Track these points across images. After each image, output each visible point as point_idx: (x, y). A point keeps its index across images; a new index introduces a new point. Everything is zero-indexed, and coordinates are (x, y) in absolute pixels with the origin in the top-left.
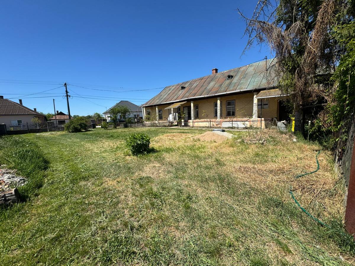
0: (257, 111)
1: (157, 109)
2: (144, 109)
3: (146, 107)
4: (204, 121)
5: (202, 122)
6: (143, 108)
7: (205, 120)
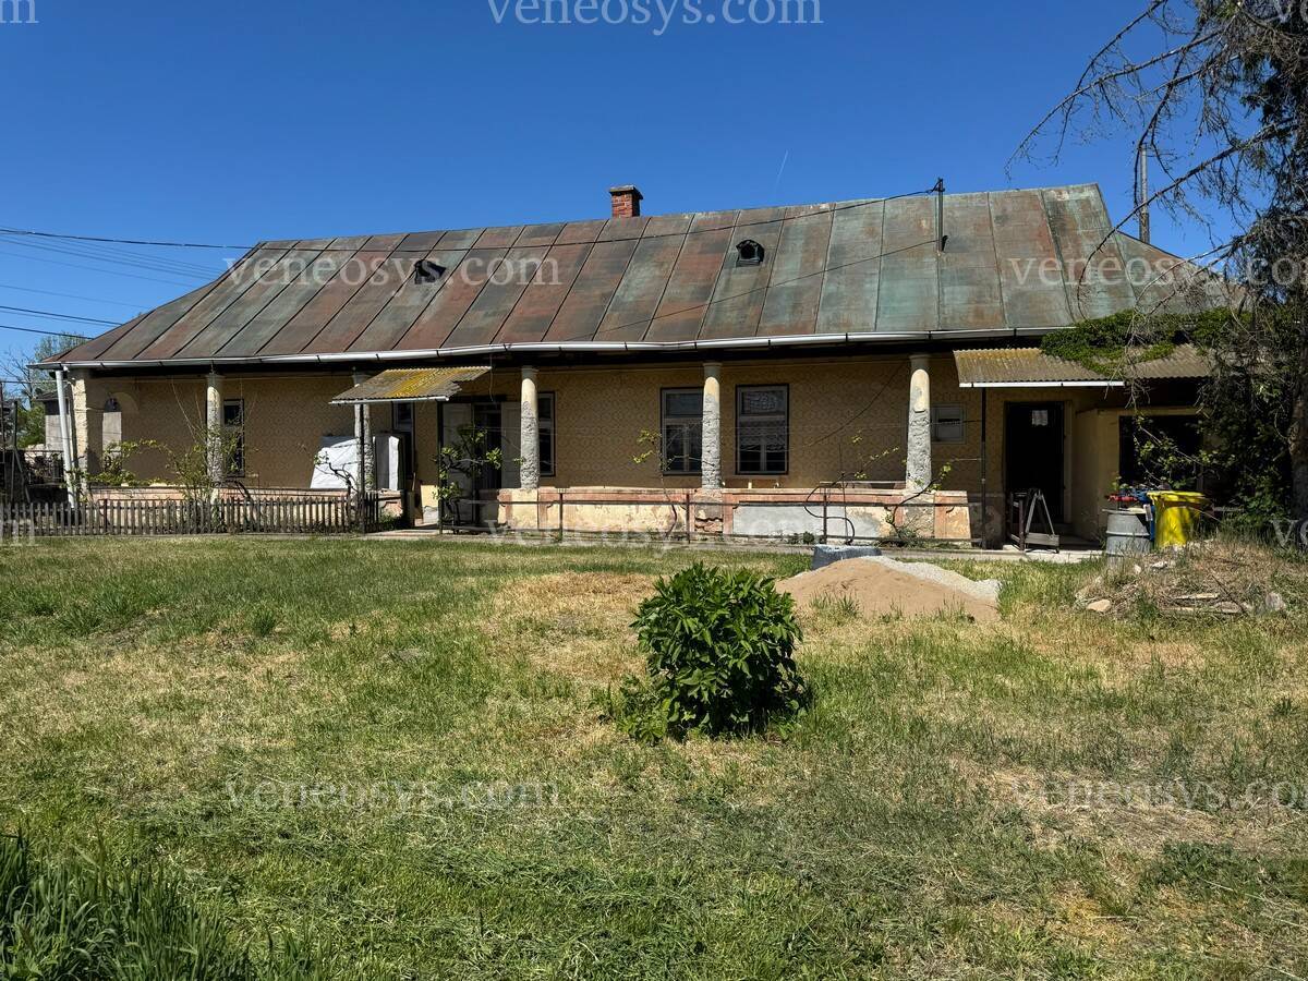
0: (928, 452)
1: (212, 394)
2: (80, 387)
3: (94, 374)
4: (611, 497)
5: (601, 502)
6: (65, 375)
7: (619, 492)
